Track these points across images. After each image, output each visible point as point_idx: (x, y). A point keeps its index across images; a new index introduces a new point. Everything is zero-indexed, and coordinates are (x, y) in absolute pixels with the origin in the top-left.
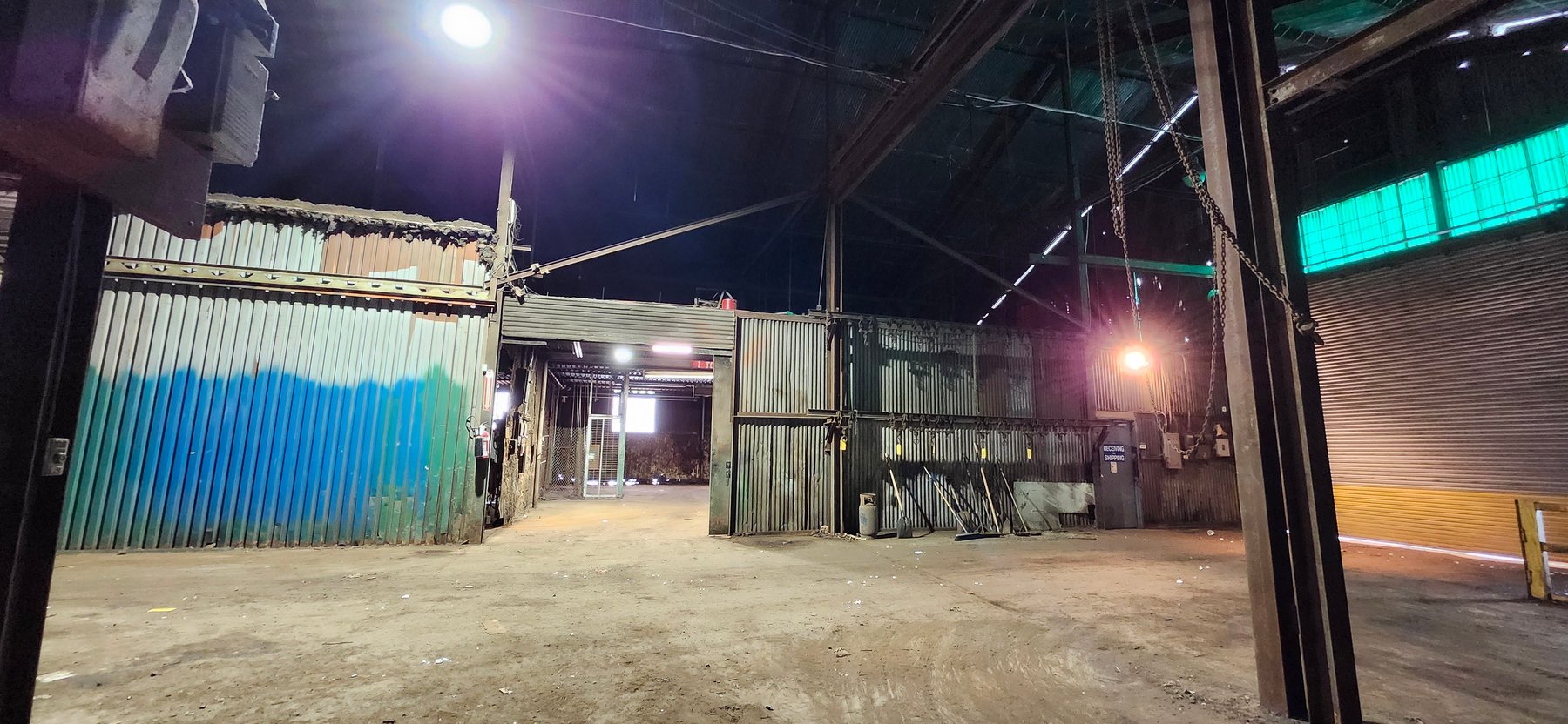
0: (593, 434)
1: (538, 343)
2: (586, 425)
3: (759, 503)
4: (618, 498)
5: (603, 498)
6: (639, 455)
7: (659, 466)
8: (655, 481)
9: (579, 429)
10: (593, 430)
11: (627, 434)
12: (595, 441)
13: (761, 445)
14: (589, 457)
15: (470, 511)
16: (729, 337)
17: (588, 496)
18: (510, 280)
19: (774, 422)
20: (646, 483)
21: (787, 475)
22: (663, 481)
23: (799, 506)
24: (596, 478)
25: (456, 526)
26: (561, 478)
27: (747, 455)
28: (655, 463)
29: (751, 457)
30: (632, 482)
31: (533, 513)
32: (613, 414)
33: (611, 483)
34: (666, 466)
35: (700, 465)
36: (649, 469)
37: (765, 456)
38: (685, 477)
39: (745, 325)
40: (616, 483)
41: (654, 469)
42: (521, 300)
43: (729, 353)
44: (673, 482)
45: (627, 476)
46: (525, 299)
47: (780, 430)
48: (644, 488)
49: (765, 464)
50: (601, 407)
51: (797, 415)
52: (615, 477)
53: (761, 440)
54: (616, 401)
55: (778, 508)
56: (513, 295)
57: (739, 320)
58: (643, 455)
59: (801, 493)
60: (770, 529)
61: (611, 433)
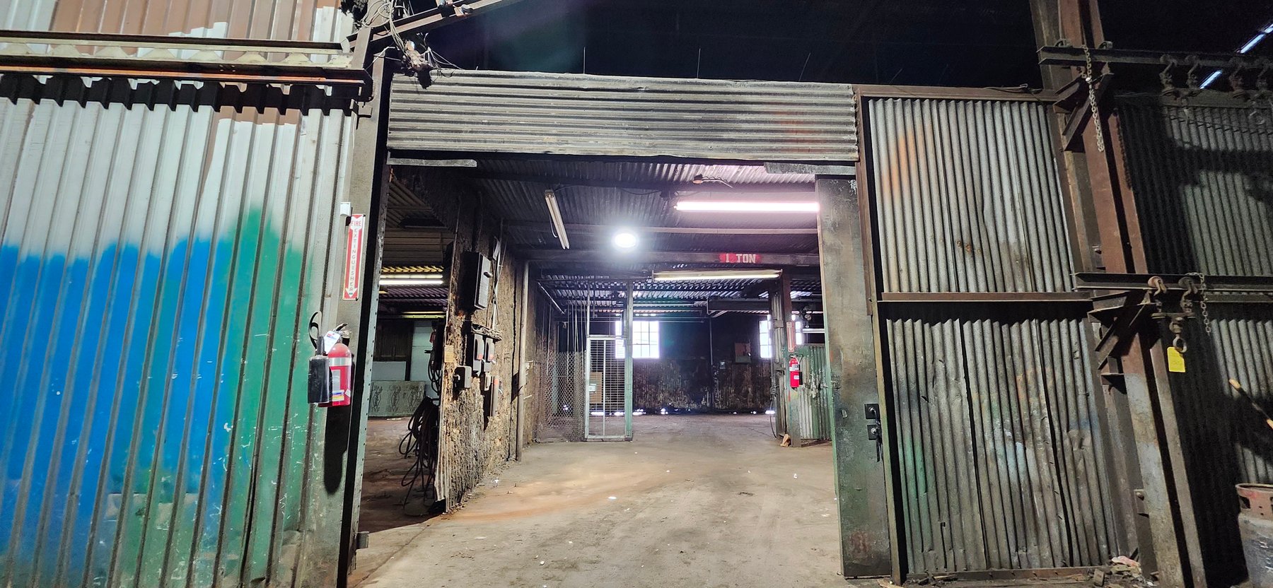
0: (593, 360)
1: (459, 163)
2: (585, 349)
3: (954, 499)
4: (628, 440)
5: (610, 440)
6: (644, 382)
7: (667, 394)
8: (663, 411)
9: (576, 354)
10: (593, 354)
11: (634, 360)
12: (597, 367)
13: (940, 366)
14: (590, 388)
15: (314, 527)
16: (846, 137)
17: (590, 437)
18: (395, 31)
19: (966, 311)
20: (654, 414)
21: (1008, 434)
22: (672, 411)
23: (1046, 505)
24: (600, 407)
25: (285, 560)
26: (567, 409)
27: (913, 387)
28: (663, 391)
29: (922, 393)
30: (639, 413)
31: (514, 471)
32: (617, 334)
33: (618, 414)
34: (674, 394)
35: (710, 393)
36: (655, 398)
37: (953, 391)
38: (695, 406)
39: (878, 113)
40: (622, 414)
41: (661, 397)
42: (425, 80)
43: (850, 171)
44: (683, 412)
45: (635, 408)
46: (433, 78)
47: (980, 330)
48: (652, 419)
49: (955, 408)
50: (601, 325)
51: (1011, 296)
52: (622, 408)
53: (939, 355)
54: (618, 325)
55: (999, 511)
56: (407, 69)
57: (865, 100)
58: (650, 383)
59: (1047, 474)
60: (989, 564)
61: (614, 360)
